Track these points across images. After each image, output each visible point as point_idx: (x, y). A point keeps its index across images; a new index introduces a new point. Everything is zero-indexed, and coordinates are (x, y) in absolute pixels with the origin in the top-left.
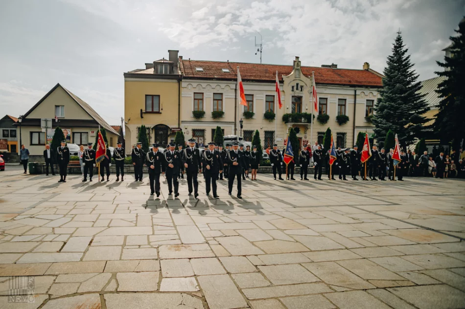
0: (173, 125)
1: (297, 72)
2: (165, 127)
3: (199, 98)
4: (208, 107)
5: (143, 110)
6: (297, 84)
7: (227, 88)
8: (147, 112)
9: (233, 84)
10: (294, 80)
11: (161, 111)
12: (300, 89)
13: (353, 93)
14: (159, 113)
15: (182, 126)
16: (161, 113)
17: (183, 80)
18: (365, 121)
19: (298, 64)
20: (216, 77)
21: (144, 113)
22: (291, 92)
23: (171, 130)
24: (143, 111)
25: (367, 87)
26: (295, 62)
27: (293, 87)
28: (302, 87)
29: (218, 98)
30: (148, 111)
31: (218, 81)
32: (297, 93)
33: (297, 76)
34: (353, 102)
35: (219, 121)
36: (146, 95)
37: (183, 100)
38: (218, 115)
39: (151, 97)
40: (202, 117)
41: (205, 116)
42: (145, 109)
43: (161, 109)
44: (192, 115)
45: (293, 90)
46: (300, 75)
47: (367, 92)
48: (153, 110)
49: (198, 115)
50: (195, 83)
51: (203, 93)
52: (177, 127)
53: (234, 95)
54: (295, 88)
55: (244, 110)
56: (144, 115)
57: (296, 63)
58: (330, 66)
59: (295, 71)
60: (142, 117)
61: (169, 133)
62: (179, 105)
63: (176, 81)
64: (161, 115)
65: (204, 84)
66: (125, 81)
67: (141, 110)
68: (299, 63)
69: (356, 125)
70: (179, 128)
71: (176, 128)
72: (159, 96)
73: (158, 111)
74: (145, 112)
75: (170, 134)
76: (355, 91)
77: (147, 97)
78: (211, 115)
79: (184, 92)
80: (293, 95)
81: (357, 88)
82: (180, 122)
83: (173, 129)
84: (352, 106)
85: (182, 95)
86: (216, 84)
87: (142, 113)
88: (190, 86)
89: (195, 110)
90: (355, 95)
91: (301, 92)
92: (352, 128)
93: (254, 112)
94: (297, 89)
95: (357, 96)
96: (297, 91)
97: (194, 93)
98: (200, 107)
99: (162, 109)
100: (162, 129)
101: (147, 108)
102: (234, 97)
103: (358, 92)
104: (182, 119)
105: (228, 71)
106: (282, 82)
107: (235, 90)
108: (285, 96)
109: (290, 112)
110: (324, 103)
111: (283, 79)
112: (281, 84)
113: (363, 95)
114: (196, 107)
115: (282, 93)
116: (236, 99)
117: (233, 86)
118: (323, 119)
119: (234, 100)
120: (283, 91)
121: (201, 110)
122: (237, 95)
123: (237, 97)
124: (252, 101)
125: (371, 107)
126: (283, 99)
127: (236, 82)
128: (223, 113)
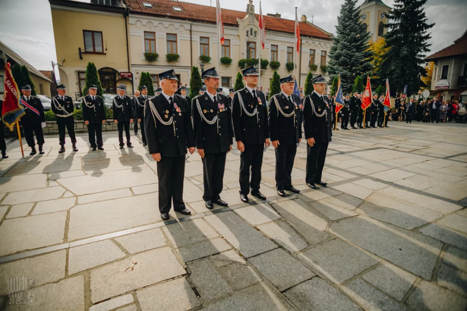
0: (122, 68)
1: (251, 15)
2: (111, 71)
3: (150, 37)
4: (162, 49)
5: (82, 49)
6: (251, 30)
7: (182, 29)
8: (87, 53)
9: (189, 24)
10: (248, 25)
11: (105, 52)
12: (254, 35)
14: (102, 53)
15: (133, 70)
16: (105, 54)
17: (130, 15)
18: (309, 69)
19: (251, 8)
20: (168, 14)
21: (83, 53)
22: (247, 38)
23: (119, 74)
24: (82, 51)
25: (310, 37)
26: (248, 5)
27: (247, 32)
28: (255, 32)
29: (172, 39)
30: (88, 50)
31: (171, 20)
32: (251, 38)
33: (251, 21)
35: (173, 65)
36: (84, 31)
37: (131, 39)
38: (172, 58)
39: (91, 33)
40: (155, 61)
41: (159, 59)
42: (84, 49)
43: (104, 49)
44: (144, 58)
45: (247, 36)
46: (253, 21)
47: (310, 41)
48: (94, 49)
49: (151, 57)
50: (145, 20)
51: (154, 33)
52: (127, 71)
53: (189, 36)
54: (249, 33)
55: (201, 54)
56: (83, 56)
57: (250, 7)
58: (274, 16)
59: (249, 15)
60: (81, 58)
61: (117, 78)
62: (127, 45)
63: (121, 15)
64: (105, 56)
65: (156, 22)
66: (52, 9)
67: (80, 49)
68: (253, 7)
69: (302, 72)
70: (129, 72)
71: (126, 73)
72: (101, 32)
73: (101, 51)
74: (84, 51)
75: (119, 79)
76: (301, 40)
77: (85, 32)
78: (165, 58)
79: (131, 29)
80: (248, 40)
81: (302, 37)
82: (130, 65)
83: (122, 74)
85: (131, 34)
86: (170, 23)
87: (80, 53)
88: (139, 23)
89: (147, 52)
91: (255, 38)
92: (298, 75)
93: (211, 57)
94: (251, 34)
95: (302, 45)
96: (251, 36)
97: (145, 32)
98: (153, 49)
99: (106, 49)
100: (108, 74)
101: (86, 47)
102: (190, 39)
103: (303, 41)
104: (132, 62)
105: (179, 9)
106: (237, 26)
107: (191, 31)
108: (240, 40)
109: (245, 57)
110: (275, 50)
111: (237, 22)
112: (237, 28)
113: (307, 44)
114: (148, 48)
115: (237, 37)
116: (191, 41)
117: (188, 27)
118: (275, 66)
119: (189, 42)
120: (238, 36)
121: (153, 52)
122: (193, 37)
123: (192, 39)
124: (208, 44)
125: (313, 56)
126: (238, 44)
127: (190, 22)
128: (178, 56)
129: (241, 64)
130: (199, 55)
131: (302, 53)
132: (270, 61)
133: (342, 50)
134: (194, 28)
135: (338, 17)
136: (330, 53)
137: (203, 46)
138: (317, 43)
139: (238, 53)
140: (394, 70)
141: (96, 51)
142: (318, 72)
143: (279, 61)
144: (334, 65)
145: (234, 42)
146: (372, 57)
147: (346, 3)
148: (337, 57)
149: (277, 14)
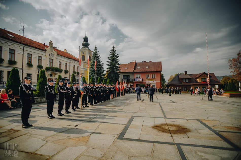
6: (51, 53)
7: (19, 48)
9: (23, 46)
12: (52, 56)
13: (69, 61)
18: (73, 73)
22: (49, 57)
26: (50, 43)
27: (50, 54)
28: (53, 55)
29: (12, 52)
31: (13, 42)
33: (51, 50)
34: (69, 65)
45: (50, 56)
46: (52, 49)
53: (22, 52)
54: (51, 55)
59: (50, 47)
65: (3, 41)
68: (52, 44)
69: (70, 74)
76: (70, 61)
80: (50, 58)
81: (71, 60)
84: (69, 66)
90: (70, 62)
91: (53, 58)
92: (69, 75)
94: (51, 56)
103: (71, 61)
106: (45, 51)
107: (23, 50)
108: (46, 58)
110: (60, 64)
111: (45, 49)
113: (72, 63)
117: (22, 47)
119: (22, 55)
120: (46, 55)
122: (24, 53)
123: (24, 54)
124: (31, 58)
125: (74, 68)
126: (45, 59)
127: (24, 45)
128: (16, 62)
129: (47, 69)
130: (27, 62)
134: (25, 49)
137: (29, 58)
138: (75, 62)
145: (43, 58)
149: (55, 47)
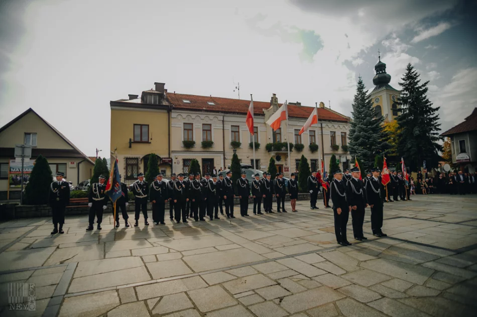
0: (163, 155)
1: (275, 107)
3: (188, 128)
4: (198, 137)
7: (216, 120)
8: (135, 142)
9: (221, 115)
11: (150, 141)
13: (320, 125)
14: (148, 142)
15: (173, 156)
16: (150, 143)
17: (173, 111)
18: (331, 149)
19: (275, 100)
20: (204, 108)
21: (132, 142)
23: (161, 159)
25: (329, 121)
26: (272, 98)
29: (207, 129)
30: (136, 140)
31: (206, 113)
33: (275, 110)
35: (208, 150)
37: (172, 129)
38: (207, 144)
39: (140, 126)
40: (192, 147)
41: (195, 145)
42: (133, 139)
44: (182, 145)
47: (330, 125)
48: (141, 139)
49: (188, 145)
50: (184, 114)
51: (192, 124)
52: (167, 156)
53: (222, 126)
55: (232, 140)
56: (133, 145)
57: (274, 99)
58: (295, 104)
59: (273, 107)
60: (131, 147)
61: (159, 163)
62: (169, 135)
63: (166, 111)
64: (150, 145)
65: (194, 115)
66: (112, 109)
70: (169, 158)
71: (167, 158)
72: (148, 125)
73: (147, 140)
75: (161, 164)
76: (322, 124)
77: (135, 126)
78: (201, 145)
79: (173, 122)
81: (323, 122)
82: (170, 152)
83: (163, 159)
84: (320, 136)
85: (172, 125)
86: (205, 116)
87: (130, 143)
88: (179, 117)
89: (185, 140)
90: (322, 128)
92: (321, 155)
93: (241, 142)
97: (184, 123)
98: (190, 137)
99: (151, 139)
101: (135, 138)
102: (222, 128)
103: (324, 125)
104: (173, 149)
105: (213, 104)
106: (263, 115)
107: (223, 121)
108: (266, 127)
109: (271, 141)
110: (298, 134)
111: (263, 112)
112: (263, 117)
113: (327, 127)
114: (186, 137)
115: (264, 125)
116: (223, 129)
117: (221, 118)
118: (299, 148)
119: (222, 131)
120: (265, 123)
121: (190, 140)
122: (225, 126)
123: (225, 128)
124: (238, 132)
125: (333, 138)
126: (265, 130)
127: (223, 114)
128: (212, 143)
129: (269, 148)
130: (230, 141)
131: (323, 135)
132: (294, 143)
133: (360, 132)
134: (226, 119)
135: (353, 105)
136: (349, 135)
137: (234, 133)
138: (336, 126)
139: (265, 138)
140: (410, 148)
141: (143, 140)
142: (340, 151)
143: (302, 143)
144: (354, 146)
145: (261, 129)
146: (388, 137)
147: (358, 94)
148: (357, 138)
